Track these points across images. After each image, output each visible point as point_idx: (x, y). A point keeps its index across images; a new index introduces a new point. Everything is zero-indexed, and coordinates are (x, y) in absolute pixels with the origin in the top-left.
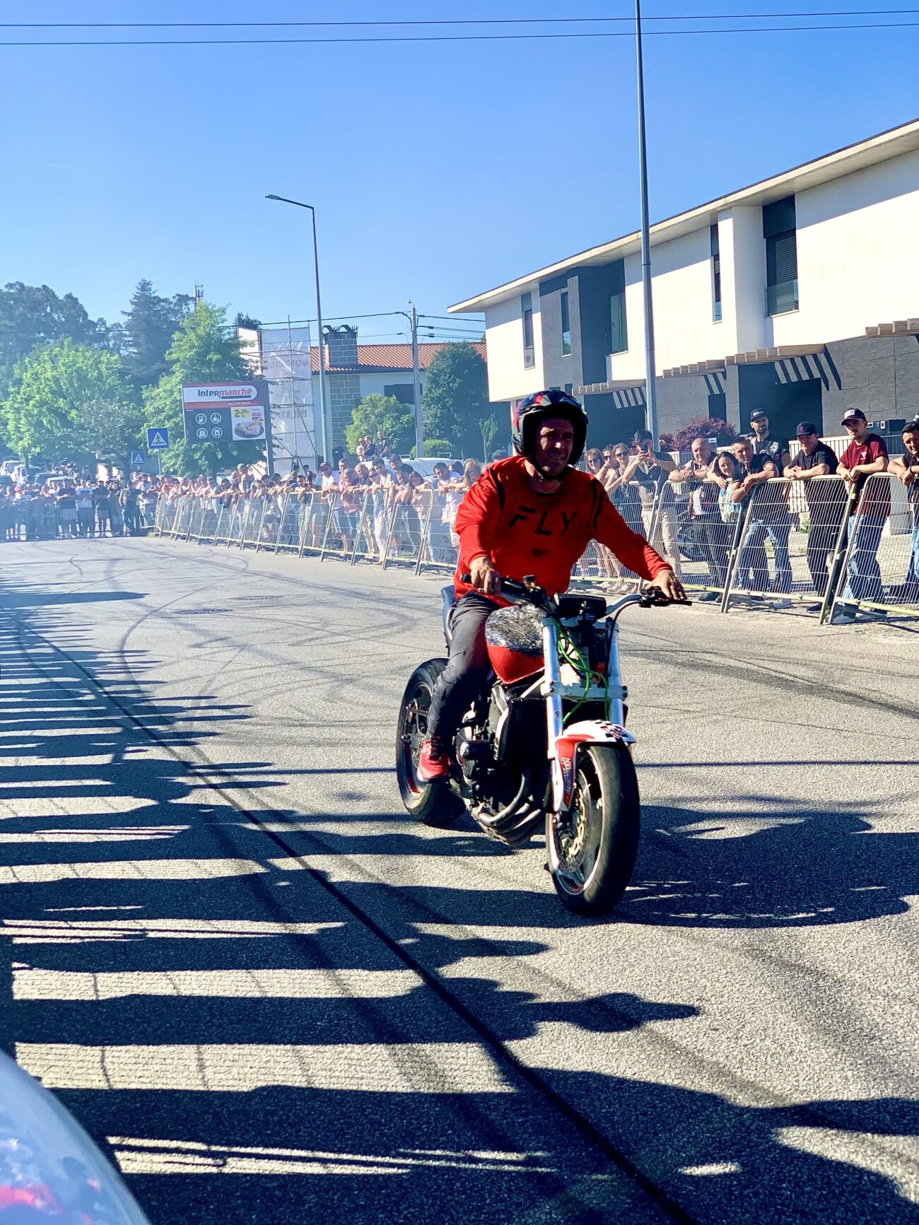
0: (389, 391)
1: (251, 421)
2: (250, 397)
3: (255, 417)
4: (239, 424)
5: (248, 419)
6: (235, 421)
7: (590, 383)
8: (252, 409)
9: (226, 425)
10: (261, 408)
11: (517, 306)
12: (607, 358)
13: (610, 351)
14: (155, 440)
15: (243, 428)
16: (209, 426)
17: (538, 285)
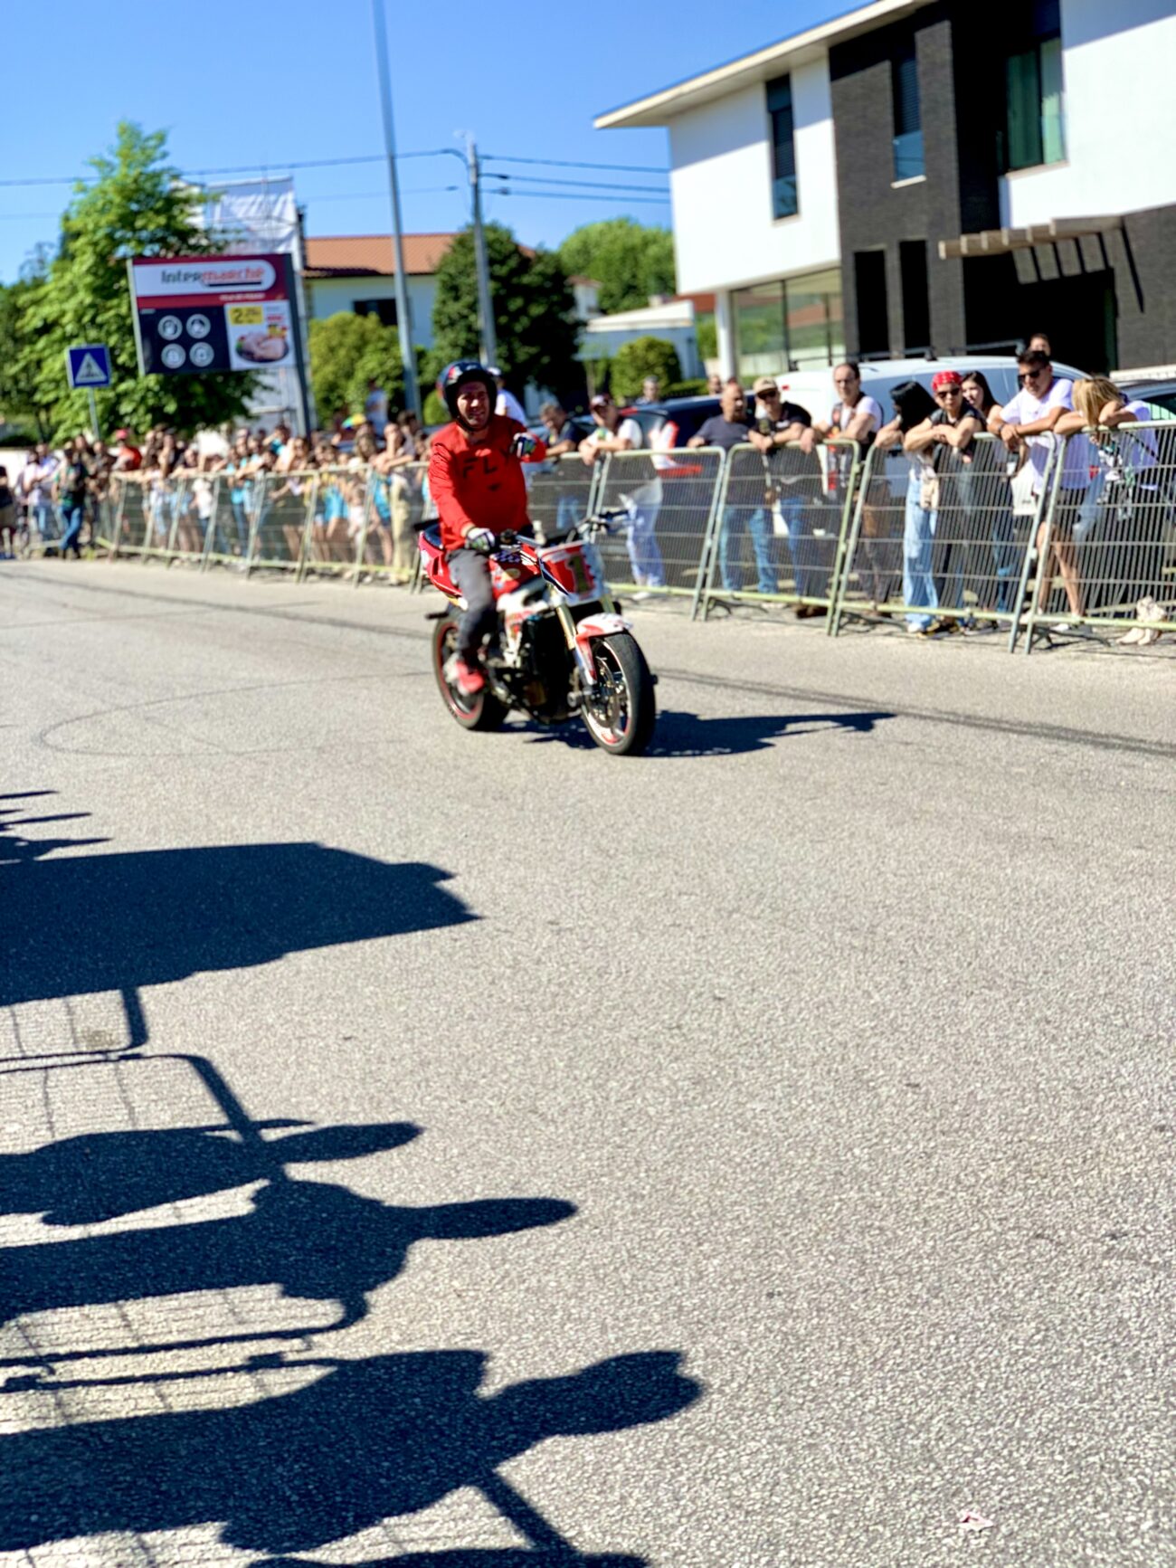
0: (361, 308)
1: (266, 331)
2: (259, 283)
3: (273, 321)
4: (242, 338)
5: (260, 327)
6: (234, 332)
7: (977, 231)
8: (265, 308)
9: (218, 337)
10: (282, 306)
11: (756, 108)
12: (1002, 182)
13: (1008, 167)
14: (83, 370)
15: (251, 344)
16: (186, 341)
17: (824, 51)
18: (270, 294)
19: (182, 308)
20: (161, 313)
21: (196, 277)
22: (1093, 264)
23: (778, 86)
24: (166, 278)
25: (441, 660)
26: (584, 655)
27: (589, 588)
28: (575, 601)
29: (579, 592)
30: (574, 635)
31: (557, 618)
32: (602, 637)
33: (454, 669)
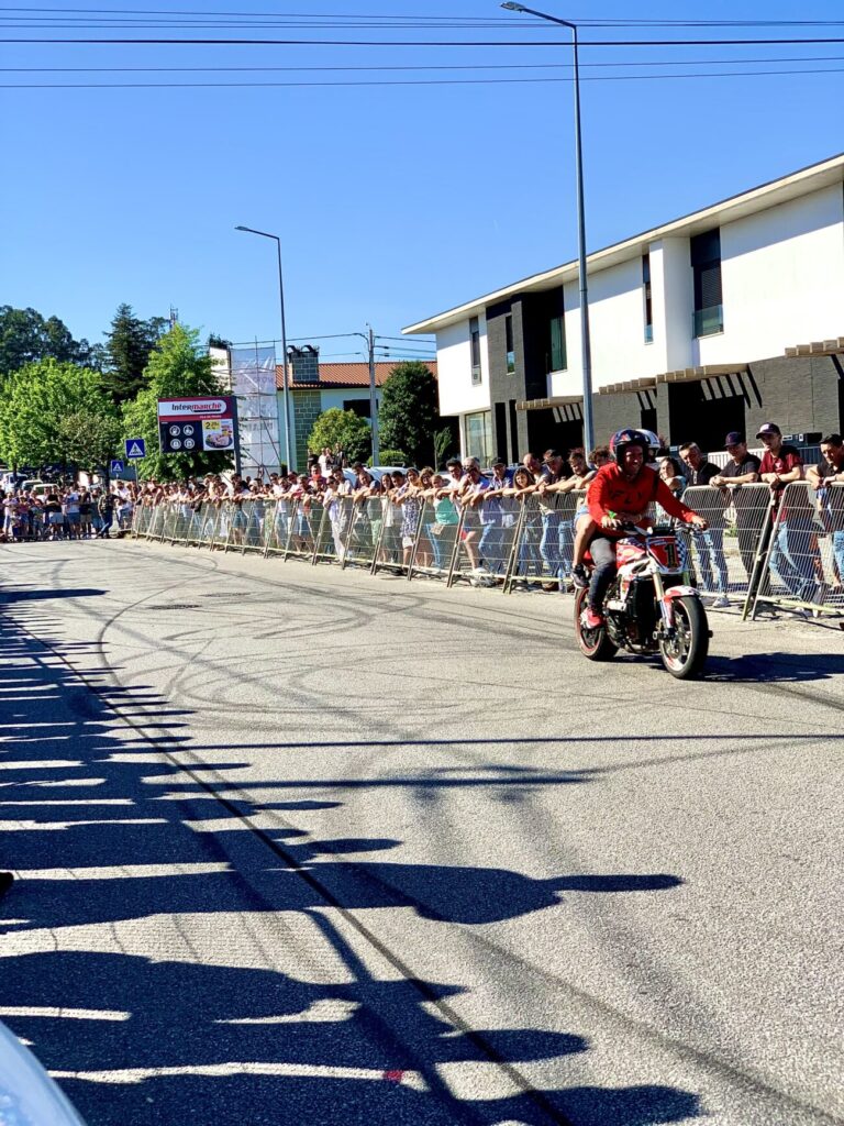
0: (348, 405)
1: (221, 433)
2: (220, 410)
3: (225, 428)
4: (210, 436)
5: (219, 431)
6: (206, 433)
7: (532, 399)
8: (220, 422)
9: (197, 436)
10: (230, 421)
11: (466, 329)
12: (548, 376)
13: (551, 370)
14: (132, 450)
15: (213, 439)
16: (182, 437)
17: (484, 310)
18: (224, 416)
19: (181, 422)
20: (171, 424)
21: (189, 407)
22: (578, 417)
23: (474, 320)
24: (174, 408)
25: (580, 611)
26: (666, 609)
27: (677, 566)
28: (666, 571)
29: (669, 567)
30: (662, 596)
31: (652, 583)
32: (679, 598)
33: (586, 616)
